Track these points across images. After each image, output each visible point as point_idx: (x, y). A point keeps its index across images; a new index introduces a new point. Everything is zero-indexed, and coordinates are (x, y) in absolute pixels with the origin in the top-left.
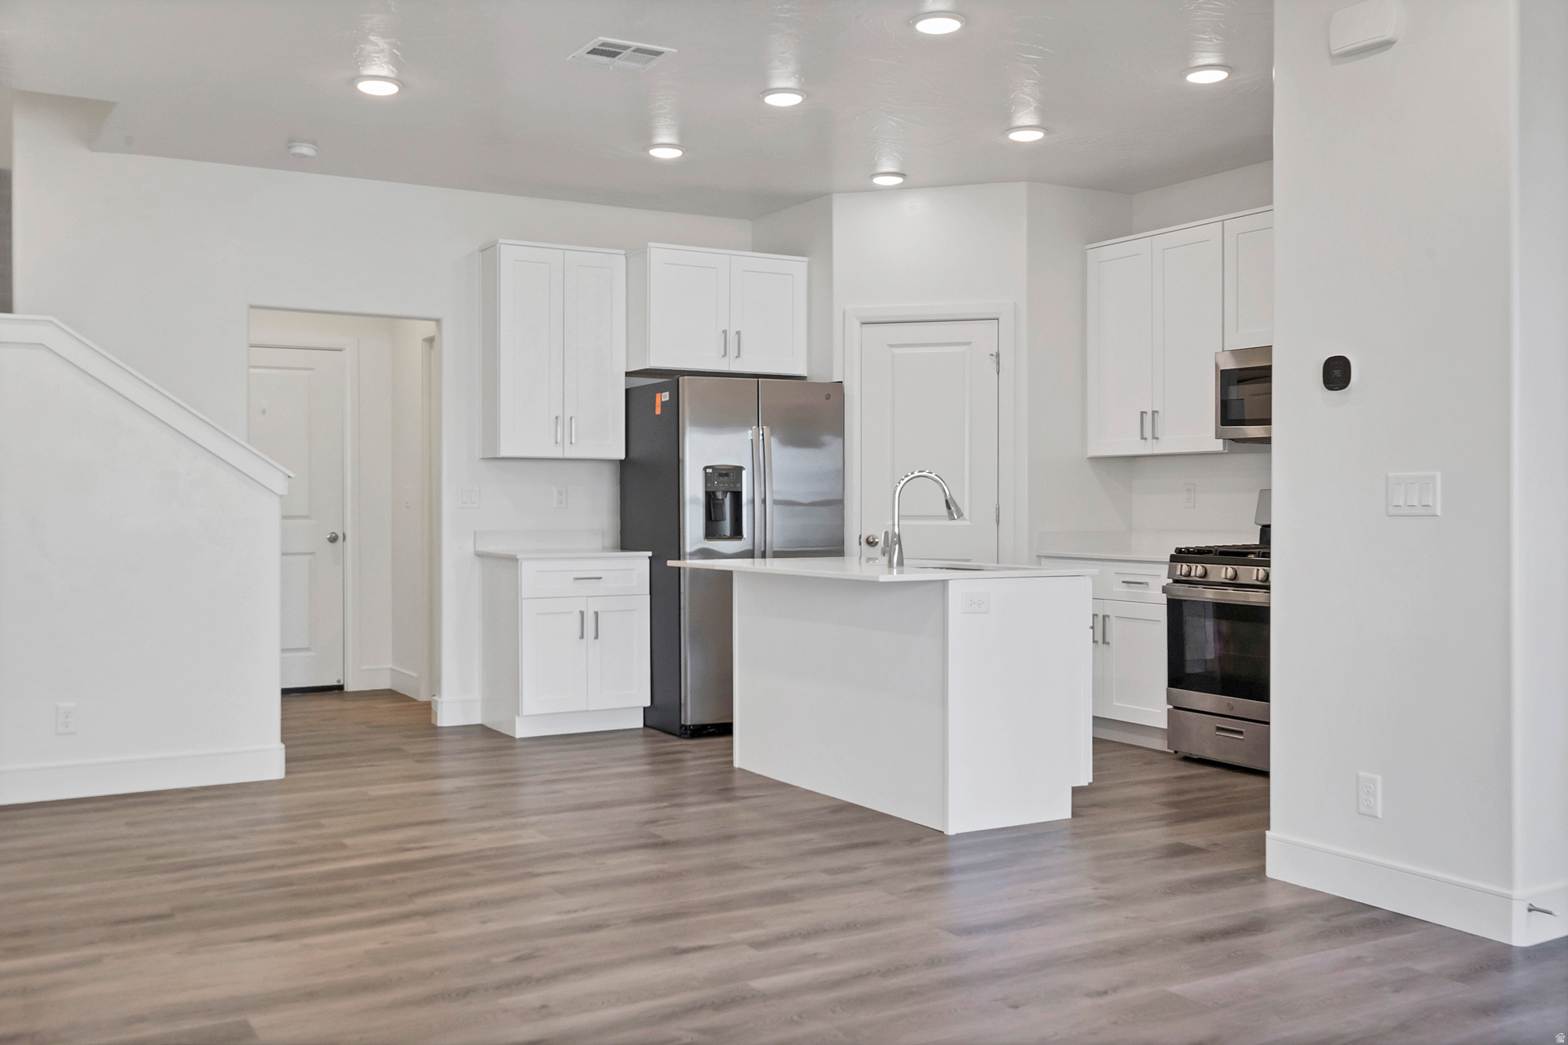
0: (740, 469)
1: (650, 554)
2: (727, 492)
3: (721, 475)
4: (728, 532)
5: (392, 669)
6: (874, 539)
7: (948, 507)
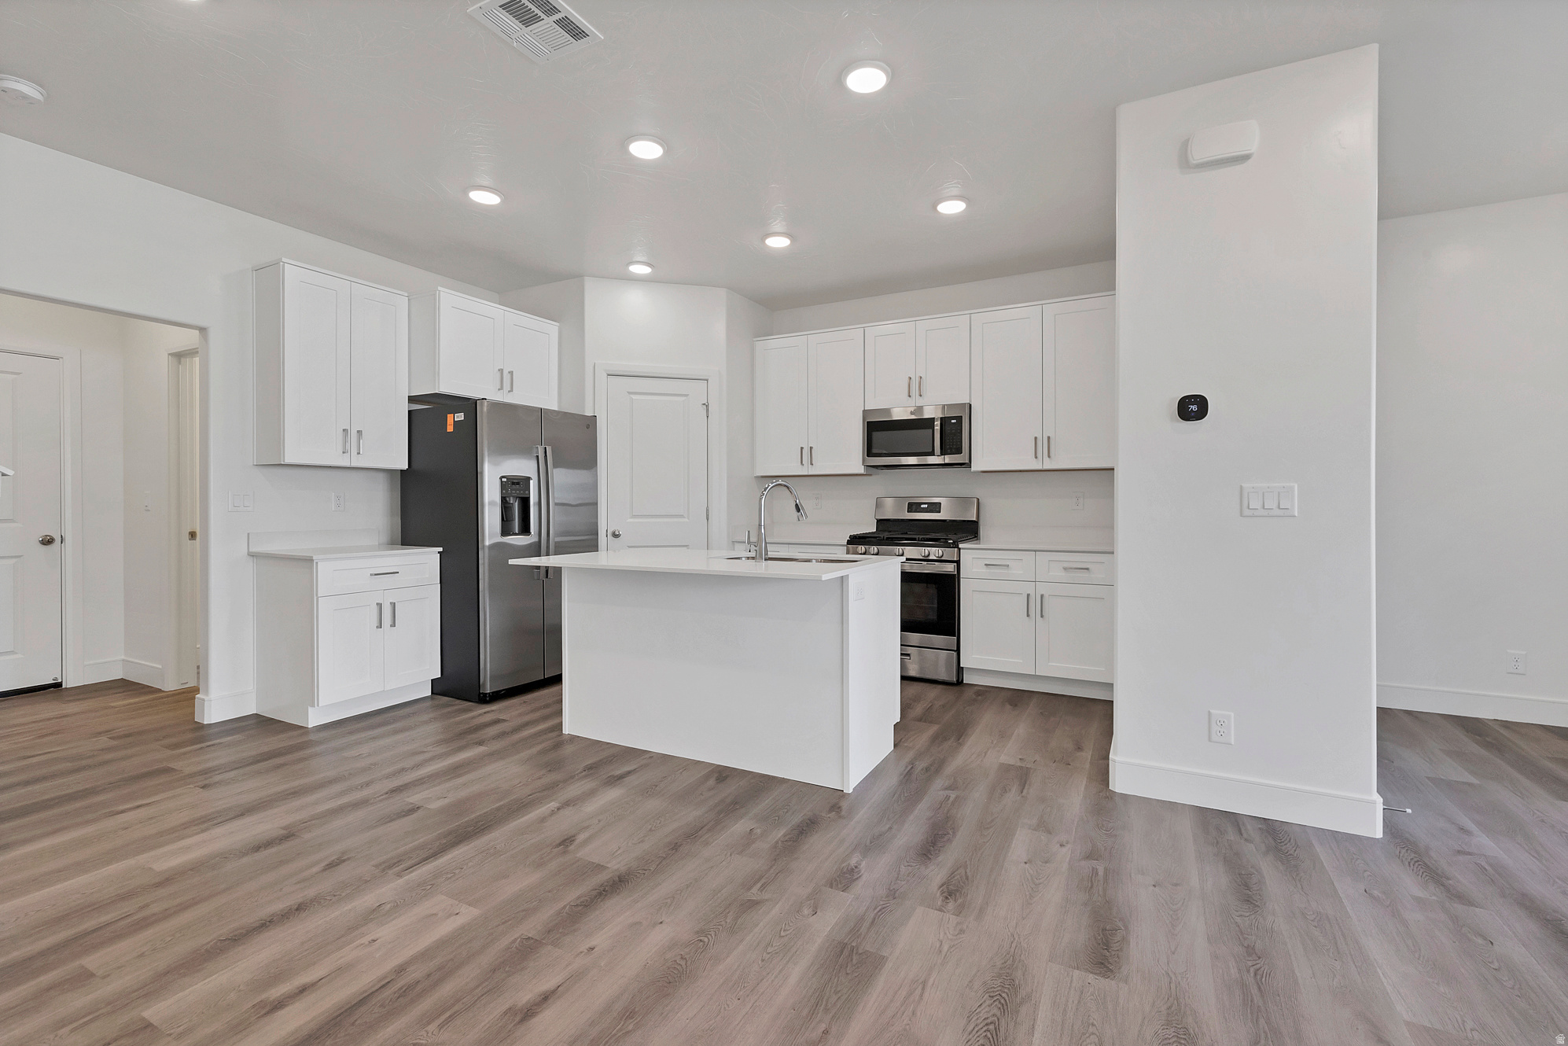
0: (529, 479)
1: (441, 549)
2: (518, 498)
3: (513, 483)
4: (518, 529)
5: (123, 660)
6: (618, 532)
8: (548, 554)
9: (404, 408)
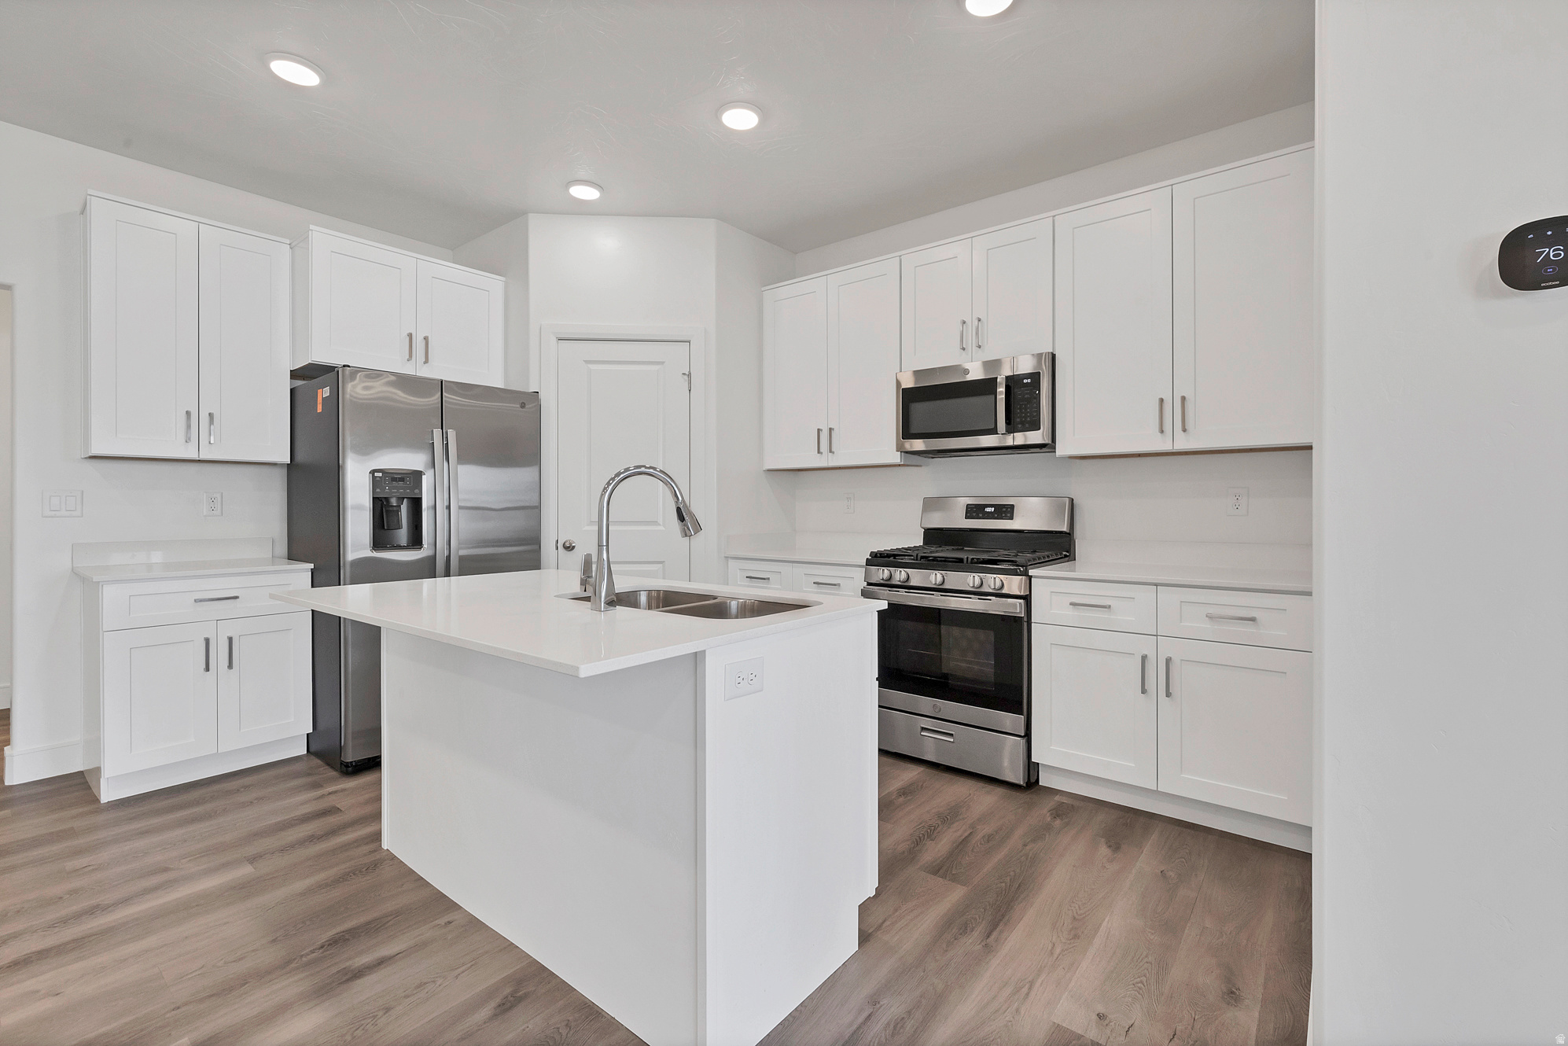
0: (418, 474)
1: (312, 566)
2: (404, 498)
3: (394, 479)
4: (404, 541)
6: (570, 544)
7: (681, 518)
8: (447, 574)
9: (286, 384)
